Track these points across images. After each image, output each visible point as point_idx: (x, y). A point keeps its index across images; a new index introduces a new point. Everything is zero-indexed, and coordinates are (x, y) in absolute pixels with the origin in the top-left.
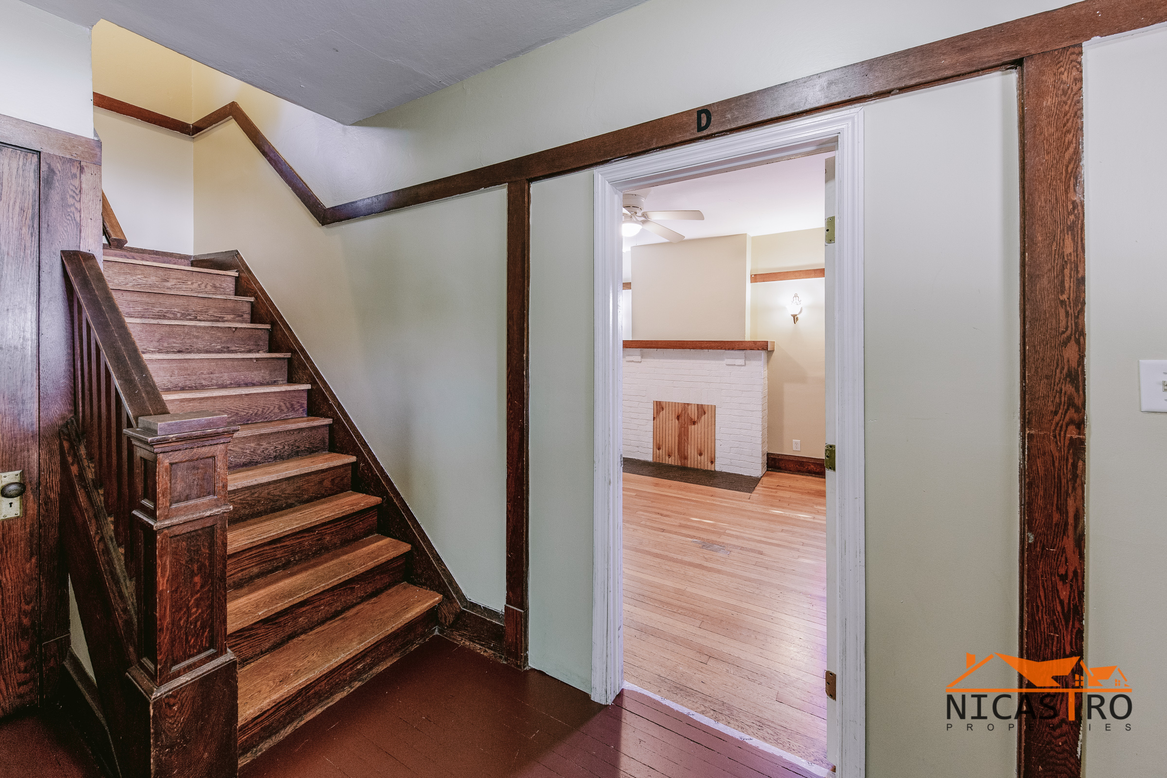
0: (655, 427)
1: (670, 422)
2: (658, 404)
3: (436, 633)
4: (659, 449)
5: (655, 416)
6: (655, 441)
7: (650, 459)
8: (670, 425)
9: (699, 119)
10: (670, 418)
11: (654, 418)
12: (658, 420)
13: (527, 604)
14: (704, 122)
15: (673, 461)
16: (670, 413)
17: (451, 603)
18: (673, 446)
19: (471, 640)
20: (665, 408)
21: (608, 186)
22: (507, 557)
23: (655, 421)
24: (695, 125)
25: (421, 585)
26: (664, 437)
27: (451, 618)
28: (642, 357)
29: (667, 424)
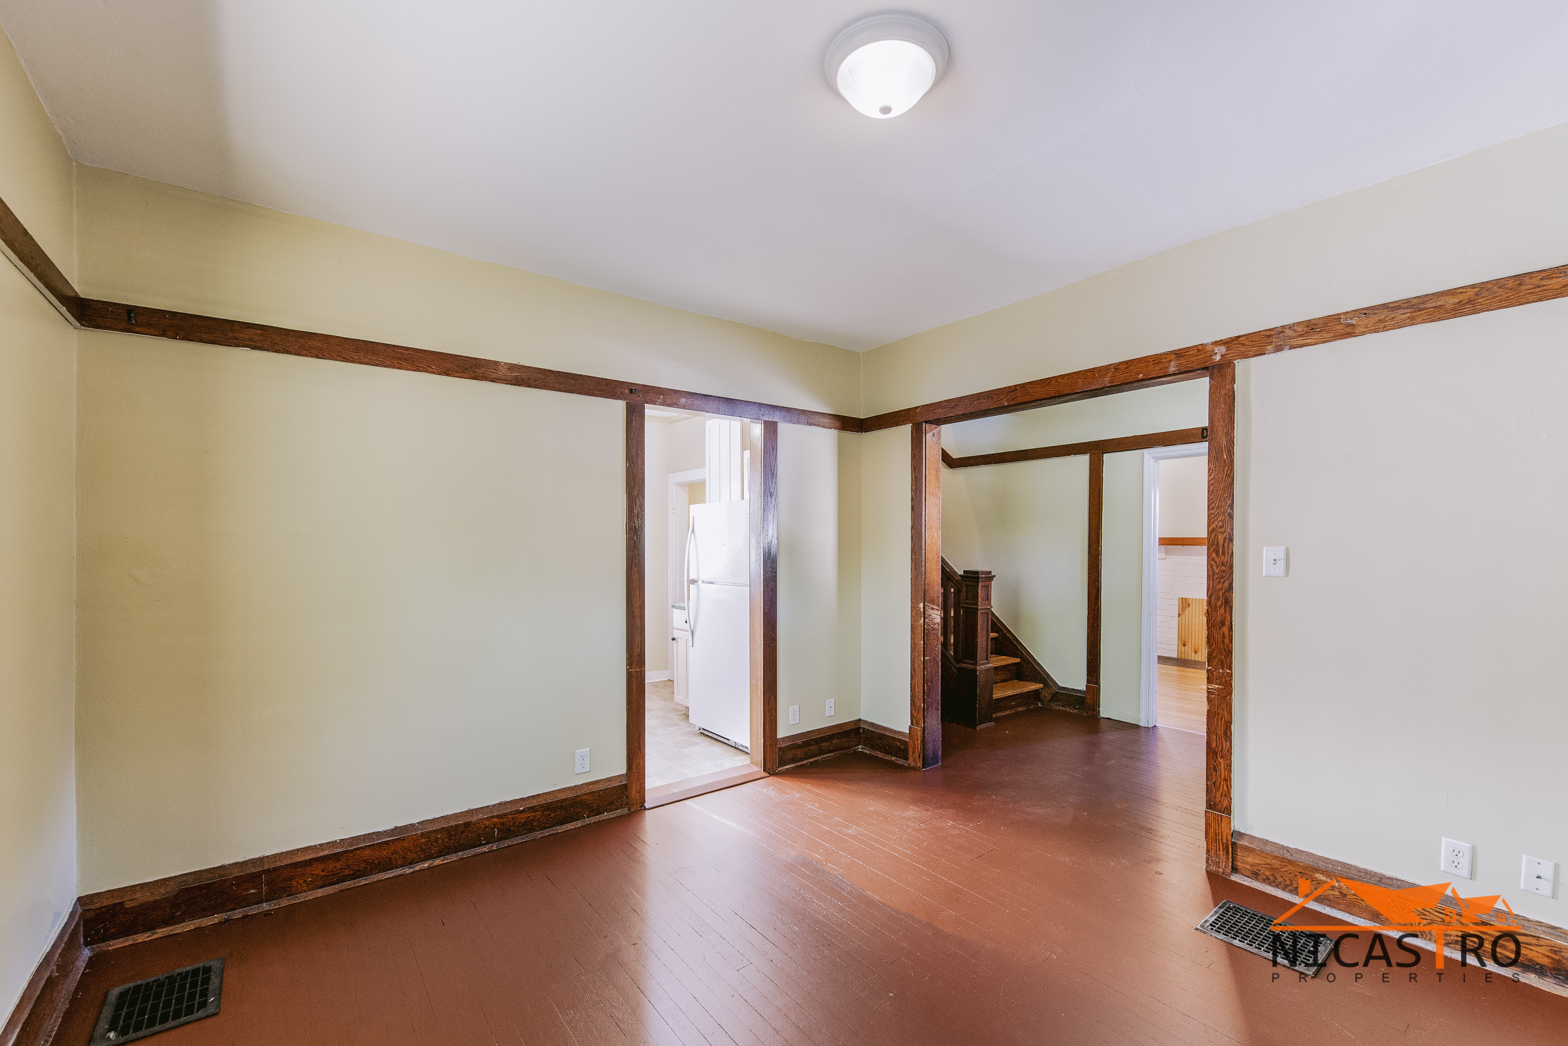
0: (1180, 624)
1: (1197, 618)
2: (1184, 601)
3: (1040, 705)
4: (1184, 645)
5: (1180, 613)
6: (1180, 638)
7: (1175, 656)
8: (1197, 622)
9: (1203, 432)
10: (1197, 615)
11: (1179, 615)
12: (1184, 616)
13: (1100, 683)
14: (1205, 435)
15: (1200, 657)
16: (1197, 609)
17: (1050, 689)
18: (1200, 643)
19: (1062, 706)
20: (1191, 605)
21: (1152, 460)
22: (1087, 658)
23: (1180, 618)
24: (1200, 435)
25: (1028, 681)
26: (1190, 634)
27: (1049, 697)
28: (1166, 554)
29: (1194, 620)
